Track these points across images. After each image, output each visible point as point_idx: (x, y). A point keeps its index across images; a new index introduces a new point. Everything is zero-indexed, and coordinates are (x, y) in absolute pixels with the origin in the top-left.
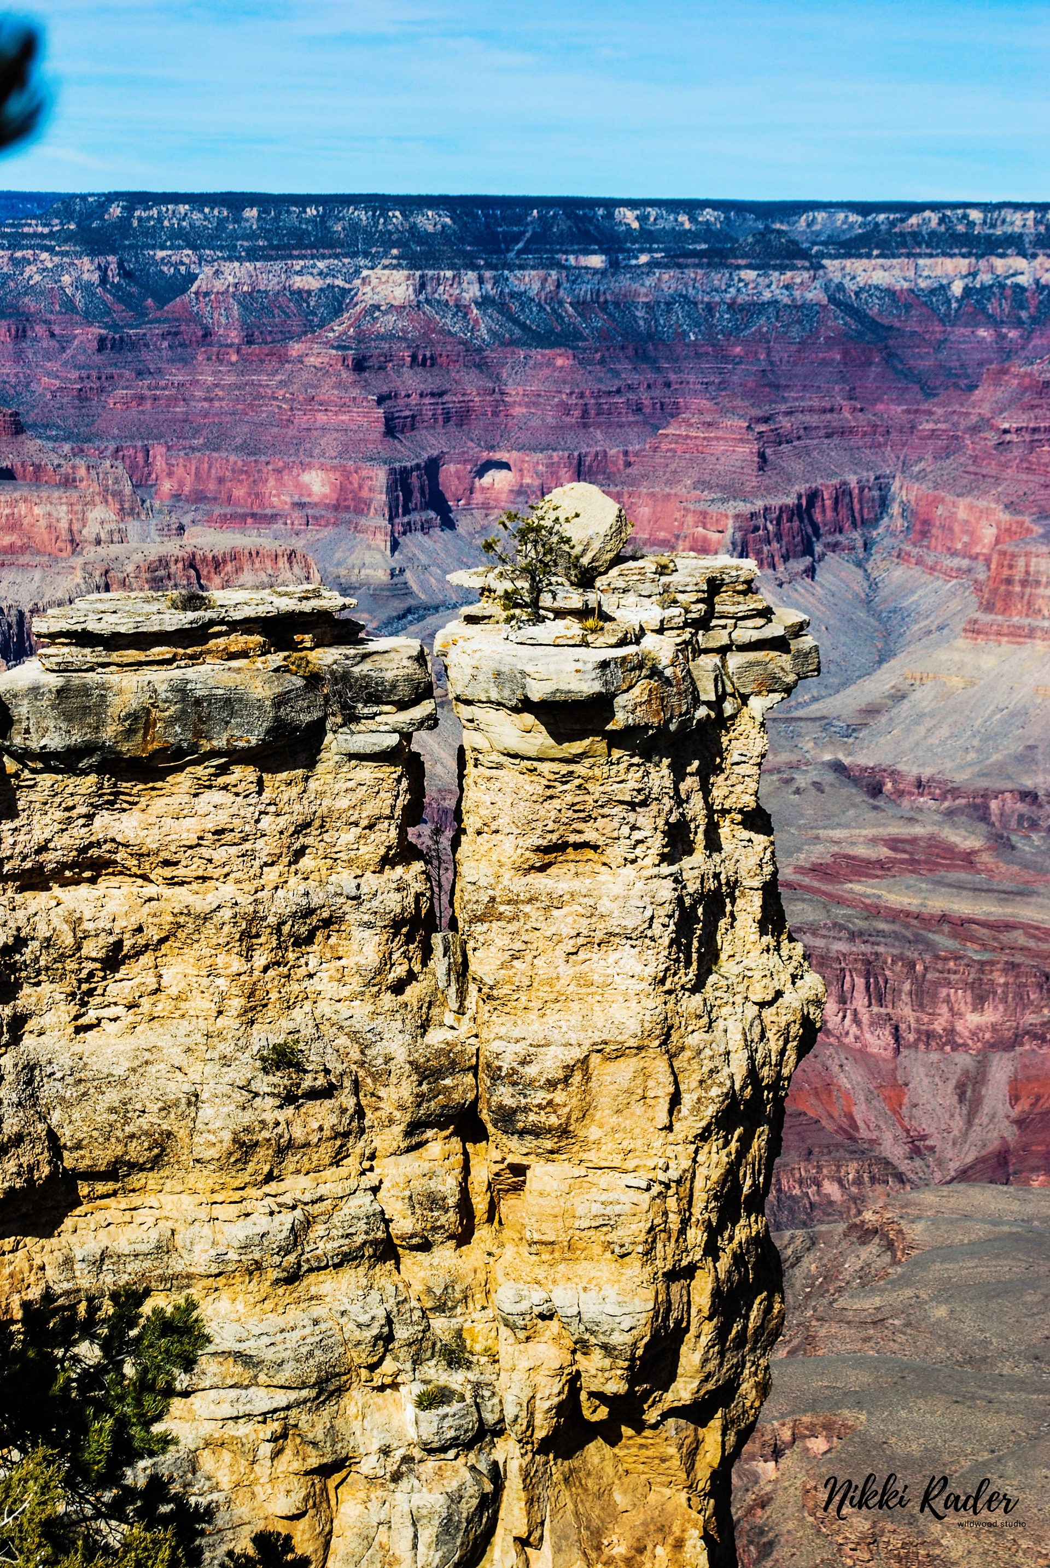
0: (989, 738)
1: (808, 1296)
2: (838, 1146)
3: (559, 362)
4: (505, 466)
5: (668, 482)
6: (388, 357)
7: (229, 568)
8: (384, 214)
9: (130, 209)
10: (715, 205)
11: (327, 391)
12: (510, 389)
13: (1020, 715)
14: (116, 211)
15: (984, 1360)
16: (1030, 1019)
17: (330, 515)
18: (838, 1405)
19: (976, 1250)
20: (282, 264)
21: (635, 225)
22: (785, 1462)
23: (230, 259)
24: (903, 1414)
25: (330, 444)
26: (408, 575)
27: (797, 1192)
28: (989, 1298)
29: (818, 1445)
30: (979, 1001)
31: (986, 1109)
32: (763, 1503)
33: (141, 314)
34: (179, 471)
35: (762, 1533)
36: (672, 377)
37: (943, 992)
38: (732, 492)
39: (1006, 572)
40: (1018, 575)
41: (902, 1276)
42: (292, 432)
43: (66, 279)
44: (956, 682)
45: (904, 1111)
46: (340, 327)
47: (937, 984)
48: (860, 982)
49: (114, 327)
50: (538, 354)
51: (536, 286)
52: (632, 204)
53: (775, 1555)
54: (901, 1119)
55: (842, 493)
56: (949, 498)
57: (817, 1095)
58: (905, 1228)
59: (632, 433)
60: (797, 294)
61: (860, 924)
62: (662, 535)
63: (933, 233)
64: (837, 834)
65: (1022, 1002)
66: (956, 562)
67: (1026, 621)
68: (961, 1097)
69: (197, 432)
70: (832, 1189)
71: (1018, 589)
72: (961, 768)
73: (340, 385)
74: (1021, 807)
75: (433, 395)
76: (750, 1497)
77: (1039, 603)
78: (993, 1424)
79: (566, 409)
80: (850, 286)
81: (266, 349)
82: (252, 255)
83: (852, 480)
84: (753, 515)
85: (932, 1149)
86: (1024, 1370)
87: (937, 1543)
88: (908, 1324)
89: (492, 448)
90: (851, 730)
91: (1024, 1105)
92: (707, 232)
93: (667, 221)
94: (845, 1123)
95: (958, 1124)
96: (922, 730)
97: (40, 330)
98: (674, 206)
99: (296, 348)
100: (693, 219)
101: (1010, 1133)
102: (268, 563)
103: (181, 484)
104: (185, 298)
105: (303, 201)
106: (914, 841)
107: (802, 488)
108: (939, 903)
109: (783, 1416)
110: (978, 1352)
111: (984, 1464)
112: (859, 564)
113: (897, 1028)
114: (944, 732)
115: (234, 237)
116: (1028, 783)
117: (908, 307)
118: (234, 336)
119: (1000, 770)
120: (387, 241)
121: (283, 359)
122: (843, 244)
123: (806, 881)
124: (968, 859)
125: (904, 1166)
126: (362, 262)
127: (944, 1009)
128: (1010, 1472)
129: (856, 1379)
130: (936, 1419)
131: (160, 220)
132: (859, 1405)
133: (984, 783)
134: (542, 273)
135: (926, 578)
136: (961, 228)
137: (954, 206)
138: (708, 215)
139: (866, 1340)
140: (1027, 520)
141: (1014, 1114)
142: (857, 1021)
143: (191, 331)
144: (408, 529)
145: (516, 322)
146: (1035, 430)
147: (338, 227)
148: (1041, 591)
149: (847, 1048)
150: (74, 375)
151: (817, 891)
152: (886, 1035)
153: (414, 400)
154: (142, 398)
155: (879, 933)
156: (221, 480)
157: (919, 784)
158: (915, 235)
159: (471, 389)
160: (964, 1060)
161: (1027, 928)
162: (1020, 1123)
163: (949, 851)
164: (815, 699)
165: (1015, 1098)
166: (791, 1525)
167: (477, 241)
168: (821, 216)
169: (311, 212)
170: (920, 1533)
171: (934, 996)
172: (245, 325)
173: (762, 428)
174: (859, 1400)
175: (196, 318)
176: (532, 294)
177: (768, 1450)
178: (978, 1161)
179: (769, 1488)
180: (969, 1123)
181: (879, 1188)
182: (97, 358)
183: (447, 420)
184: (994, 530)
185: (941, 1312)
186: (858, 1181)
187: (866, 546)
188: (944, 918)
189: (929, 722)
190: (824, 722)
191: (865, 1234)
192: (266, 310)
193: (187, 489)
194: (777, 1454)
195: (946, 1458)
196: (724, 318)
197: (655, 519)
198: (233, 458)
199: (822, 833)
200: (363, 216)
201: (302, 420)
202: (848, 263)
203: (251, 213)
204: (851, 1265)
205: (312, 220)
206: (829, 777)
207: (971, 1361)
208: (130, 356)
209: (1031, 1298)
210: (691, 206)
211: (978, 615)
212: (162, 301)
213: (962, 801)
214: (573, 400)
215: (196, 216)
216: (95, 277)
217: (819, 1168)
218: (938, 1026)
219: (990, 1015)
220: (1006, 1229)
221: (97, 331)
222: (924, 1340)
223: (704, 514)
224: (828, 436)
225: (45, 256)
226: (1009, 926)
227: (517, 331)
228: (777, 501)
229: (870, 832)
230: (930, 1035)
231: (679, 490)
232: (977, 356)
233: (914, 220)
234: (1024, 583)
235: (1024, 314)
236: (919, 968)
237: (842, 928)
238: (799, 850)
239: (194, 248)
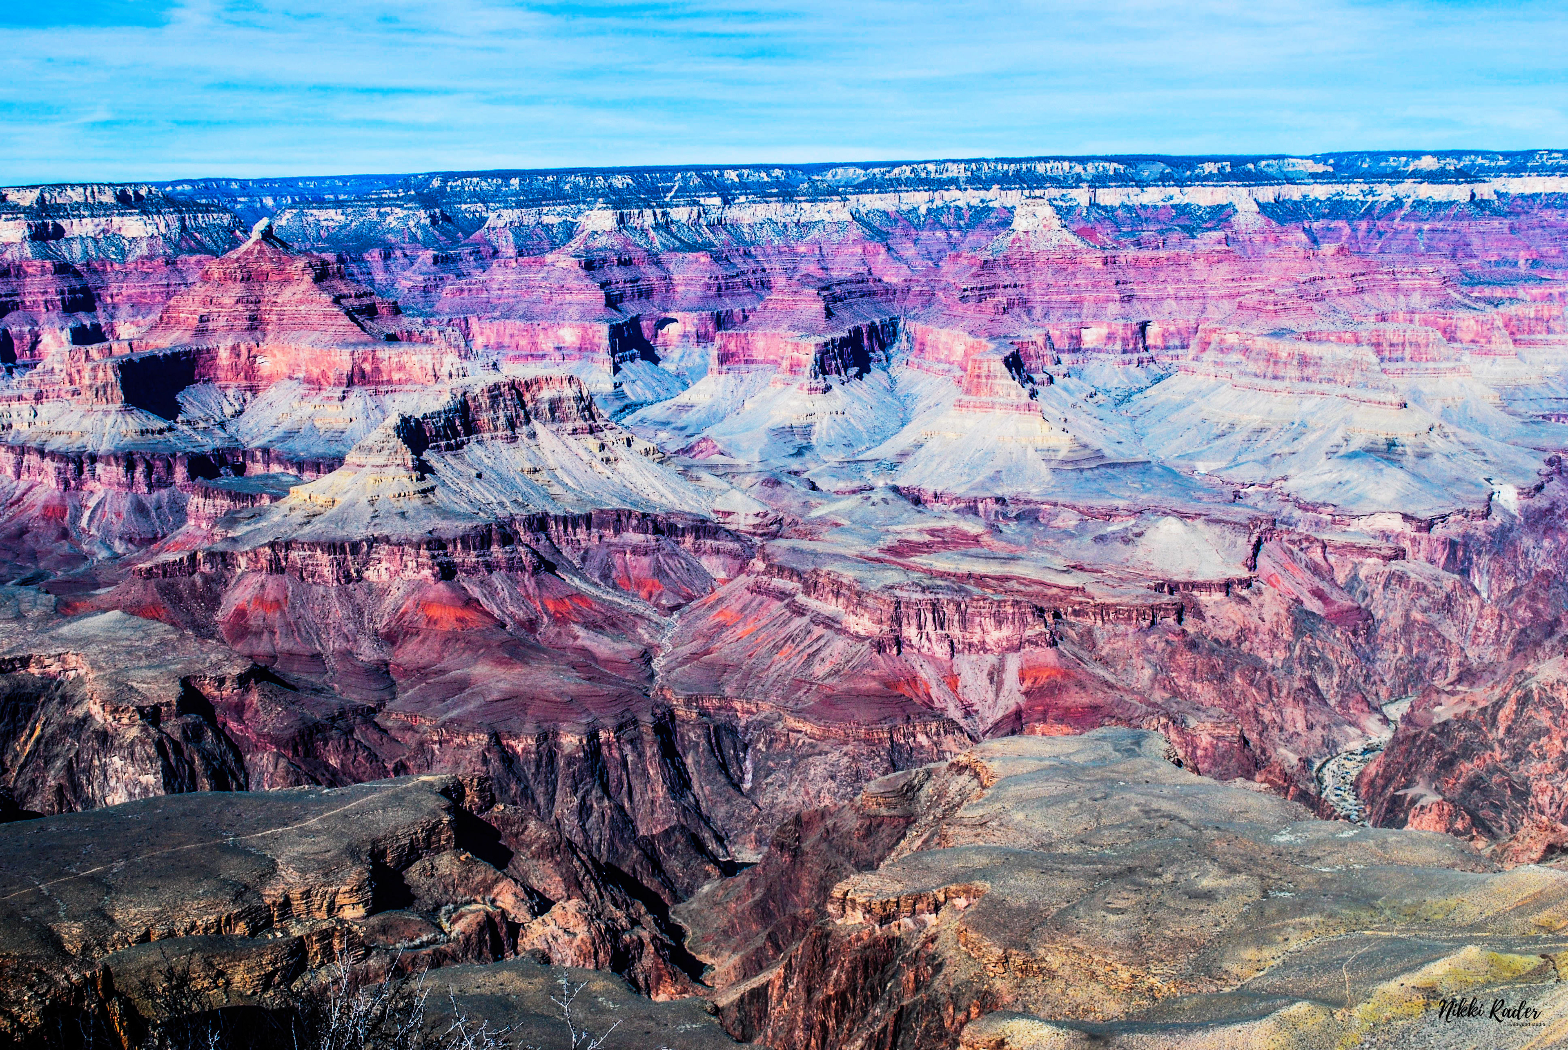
0: (974, 467)
1: (929, 808)
2: (924, 713)
3: (703, 260)
4: (675, 321)
5: (774, 327)
6: (604, 260)
7: (535, 388)
8: (593, 178)
9: (445, 181)
10: (780, 167)
11: (571, 282)
12: (675, 277)
13: (990, 454)
14: (436, 183)
15: (1050, 844)
16: (1029, 633)
17: (577, 354)
18: (970, 878)
19: (1032, 776)
20: (535, 210)
21: (736, 180)
22: (941, 914)
23: (506, 208)
24: (1012, 882)
25: (573, 311)
26: (624, 386)
27: (902, 741)
28: (1048, 807)
29: (961, 902)
30: (999, 623)
31: (1006, 687)
32: (933, 939)
33: (455, 242)
34: (487, 331)
35: (934, 958)
36: (766, 266)
37: (977, 620)
38: (811, 331)
39: (977, 371)
40: (984, 373)
41: (992, 795)
42: (551, 306)
43: (411, 223)
44: (951, 436)
45: (959, 690)
46: (575, 245)
47: (973, 615)
48: (930, 616)
49: (441, 249)
50: (690, 256)
51: (686, 217)
52: (734, 168)
53: (944, 971)
54: (957, 695)
55: (872, 328)
56: (936, 330)
57: (909, 684)
58: (988, 765)
59: (746, 299)
60: (834, 215)
61: (928, 582)
62: (772, 357)
63: (908, 178)
64: (898, 528)
65: (1024, 624)
66: (942, 366)
67: (990, 399)
68: (991, 681)
69: (495, 308)
70: (922, 739)
71: (984, 380)
72: (959, 485)
73: (578, 278)
74: (997, 507)
75: (631, 281)
76: (922, 936)
77: (997, 388)
78: (1067, 885)
79: (708, 287)
80: (863, 211)
81: (533, 259)
82: (519, 205)
83: (877, 321)
84: (826, 344)
85: (977, 711)
86: (1076, 849)
87: (1043, 960)
88: (1001, 825)
89: (666, 311)
90: (893, 466)
91: (1028, 683)
92: (777, 182)
93: (755, 177)
94: (926, 699)
95: (991, 696)
96: (934, 464)
97: (398, 253)
98: (757, 168)
99: (549, 258)
100: (769, 175)
101: (1022, 700)
102: (557, 384)
103: (488, 338)
104: (481, 231)
105: (545, 173)
106: (943, 530)
107: (851, 327)
108: (966, 566)
109: (938, 886)
110: (1046, 840)
111: (1065, 909)
112: (884, 370)
113: (952, 643)
114: (947, 465)
115: (506, 195)
116: (999, 493)
117: (896, 221)
118: (511, 252)
119: (982, 486)
120: (596, 194)
121: (543, 265)
122: (856, 187)
123: (888, 557)
124: (976, 539)
125: (962, 723)
126: (582, 206)
127: (978, 630)
128: (1081, 914)
129: (980, 861)
130: (1032, 884)
131: (463, 187)
132: (985, 877)
133: (973, 494)
134: (689, 209)
135: (924, 376)
136: (923, 175)
137: (919, 163)
138: (777, 172)
139: (977, 835)
140: (984, 341)
141: (1023, 688)
142: (929, 640)
143: (485, 250)
144: (623, 359)
145: (676, 237)
146: (981, 289)
147: (567, 187)
148: (997, 381)
149: (924, 656)
150: (421, 278)
151: (894, 563)
152: (946, 645)
153: (620, 285)
154: (462, 291)
155: (939, 587)
156: (512, 336)
157: (936, 496)
158: (897, 180)
159: (653, 277)
160: (991, 659)
161: (1017, 579)
162: (1026, 694)
163: (965, 535)
164: (868, 449)
165: (1022, 679)
166: (952, 953)
167: (648, 192)
168: (840, 171)
169: (550, 179)
170: (1033, 955)
171: (973, 621)
172: (517, 246)
173: (825, 293)
174: (985, 874)
175: (488, 243)
176: (684, 221)
177: (932, 907)
178: (1004, 717)
179: (933, 930)
180: (997, 695)
181: (949, 737)
182: (433, 268)
183: (640, 296)
184: (963, 347)
185: (1019, 816)
186: (938, 734)
187: (887, 359)
188: (970, 575)
189: (937, 460)
190: (877, 462)
191: (960, 769)
192: (529, 237)
193: (492, 341)
194: (937, 909)
195: (1042, 907)
196: (793, 231)
197: (767, 348)
198: (518, 323)
199: (891, 528)
200: (581, 180)
201: (557, 299)
202: (860, 196)
203: (515, 182)
204: (953, 788)
205: (551, 184)
206: (891, 495)
207: (1042, 845)
208: (452, 266)
209: (1072, 805)
210: (767, 168)
211: (962, 397)
212: (467, 235)
213: (962, 505)
214: (712, 282)
215: (484, 184)
216: (428, 221)
217: (915, 727)
218: (975, 640)
219: (1006, 631)
220: (1047, 763)
221: (430, 253)
222: (1012, 834)
223: (797, 344)
224: (862, 296)
225: (397, 210)
226: (1007, 579)
227: (677, 243)
228: (838, 335)
229: (918, 526)
230: (970, 645)
231: (781, 331)
232: (938, 247)
233: (896, 171)
234: (988, 377)
235: (962, 223)
236: (963, 606)
237: (918, 585)
238: (879, 538)
239: (484, 202)
